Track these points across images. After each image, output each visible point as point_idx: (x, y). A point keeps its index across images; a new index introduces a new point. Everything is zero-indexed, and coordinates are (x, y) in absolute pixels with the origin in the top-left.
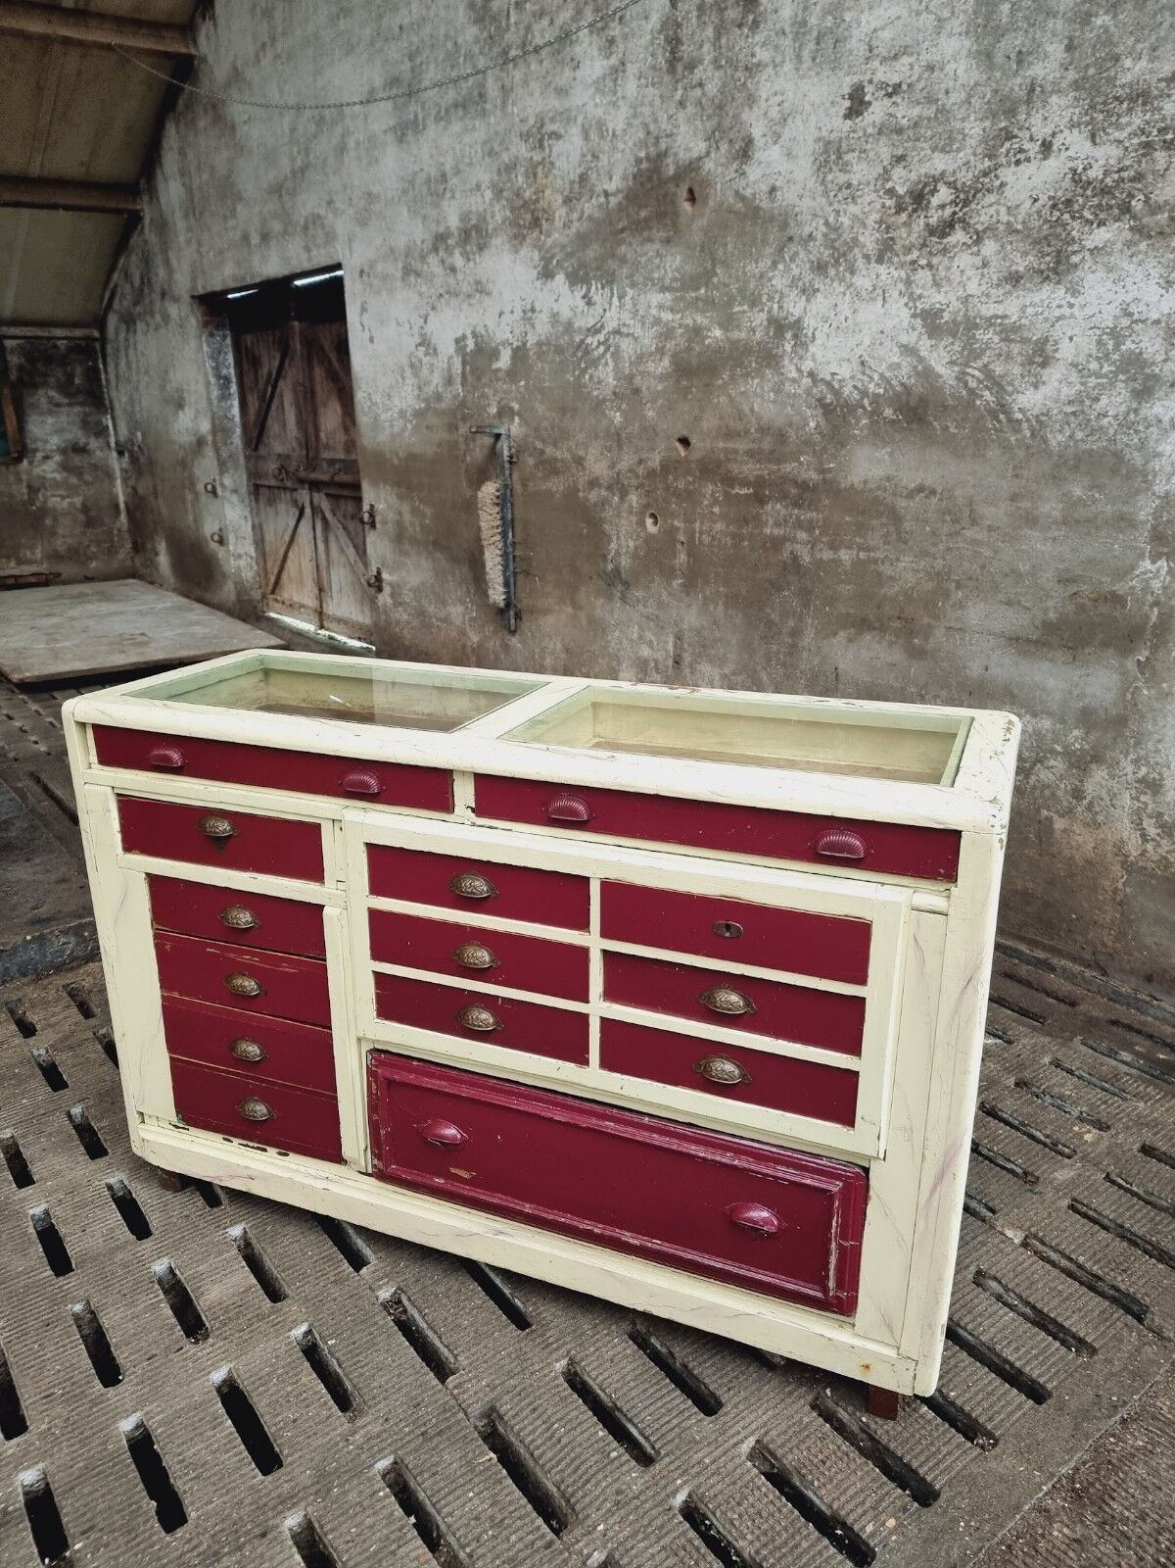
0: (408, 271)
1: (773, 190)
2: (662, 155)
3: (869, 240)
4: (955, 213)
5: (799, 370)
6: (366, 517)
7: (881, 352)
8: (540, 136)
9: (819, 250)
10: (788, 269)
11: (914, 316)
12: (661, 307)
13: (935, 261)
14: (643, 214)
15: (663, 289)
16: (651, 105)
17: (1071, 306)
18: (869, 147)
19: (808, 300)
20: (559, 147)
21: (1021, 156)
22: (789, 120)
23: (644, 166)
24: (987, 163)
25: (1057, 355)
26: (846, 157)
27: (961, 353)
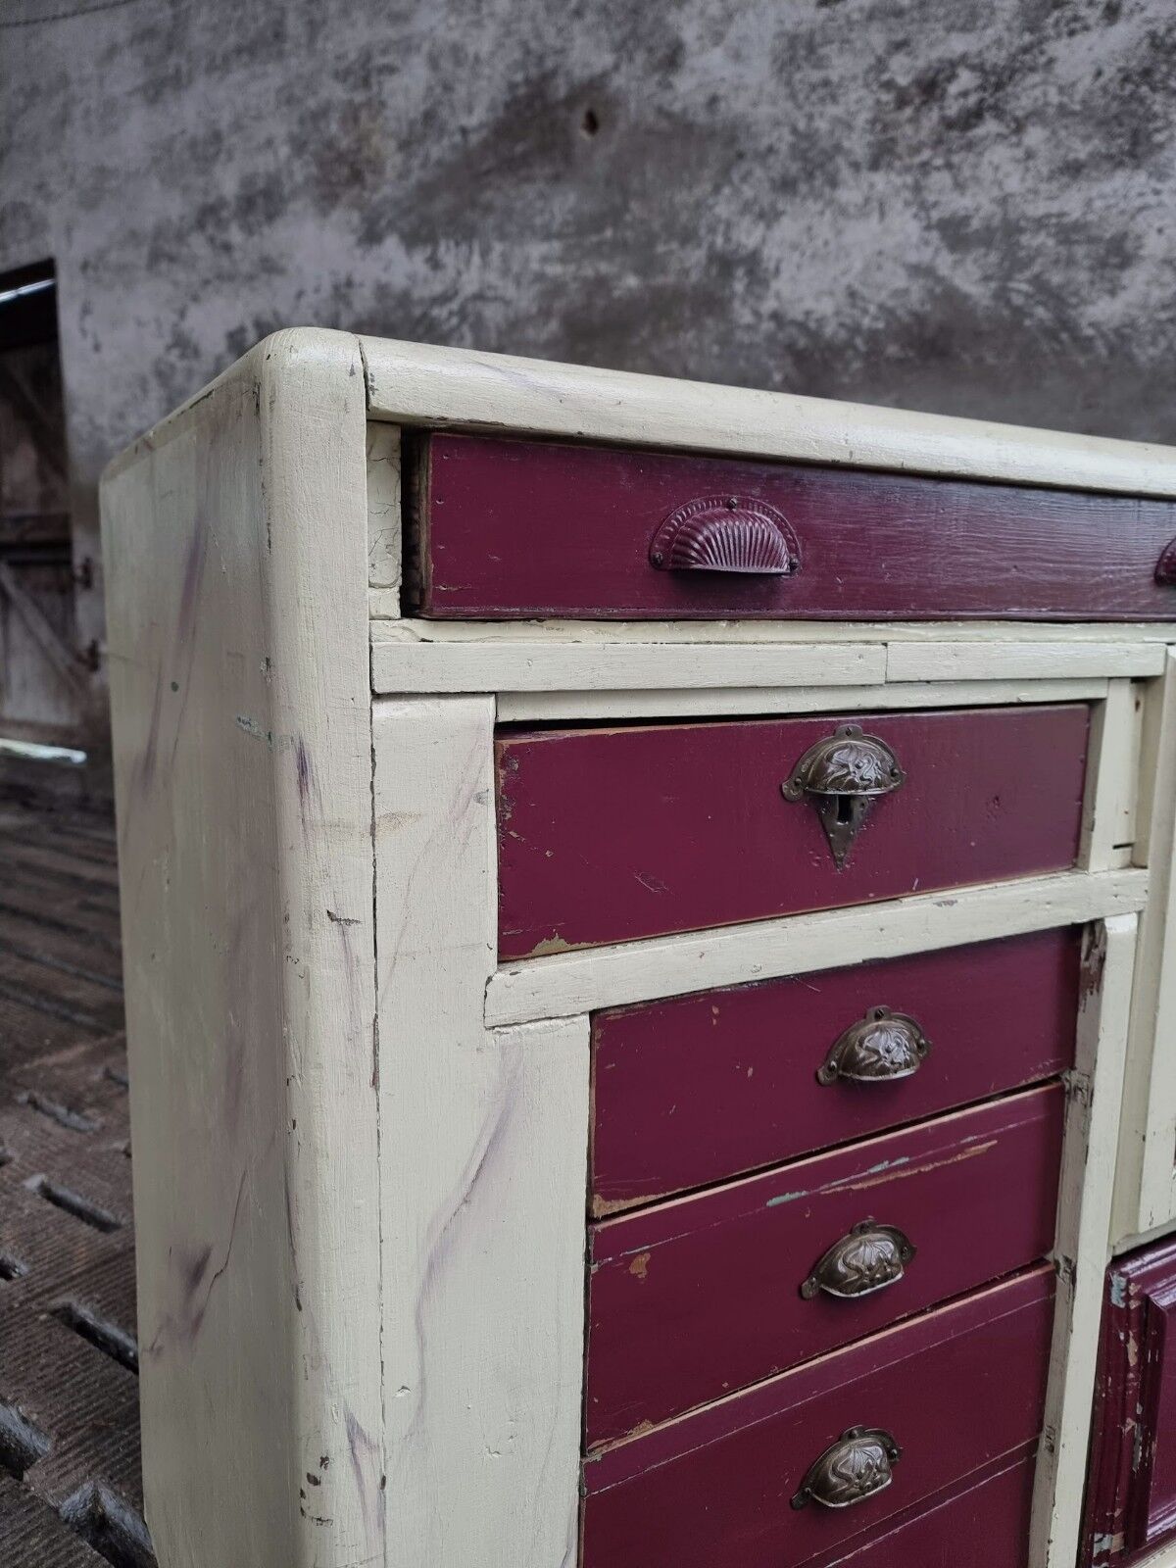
0: (156, 257)
1: (713, 101)
2: (547, 77)
3: (858, 144)
4: (982, 101)
5: (757, 314)
6: (79, 572)
7: (879, 277)
8: (364, 73)
9: (783, 164)
10: (737, 192)
11: (928, 228)
12: (545, 259)
13: (956, 159)
14: (519, 148)
15: (548, 236)
16: (533, 18)
17: (1157, 192)
18: (853, 36)
19: (769, 227)
20: (391, 83)
21: (1074, 25)
22: (737, 17)
23: (522, 91)
24: (1027, 38)
25: (1142, 252)
26: (823, 51)
27: (1000, 264)
